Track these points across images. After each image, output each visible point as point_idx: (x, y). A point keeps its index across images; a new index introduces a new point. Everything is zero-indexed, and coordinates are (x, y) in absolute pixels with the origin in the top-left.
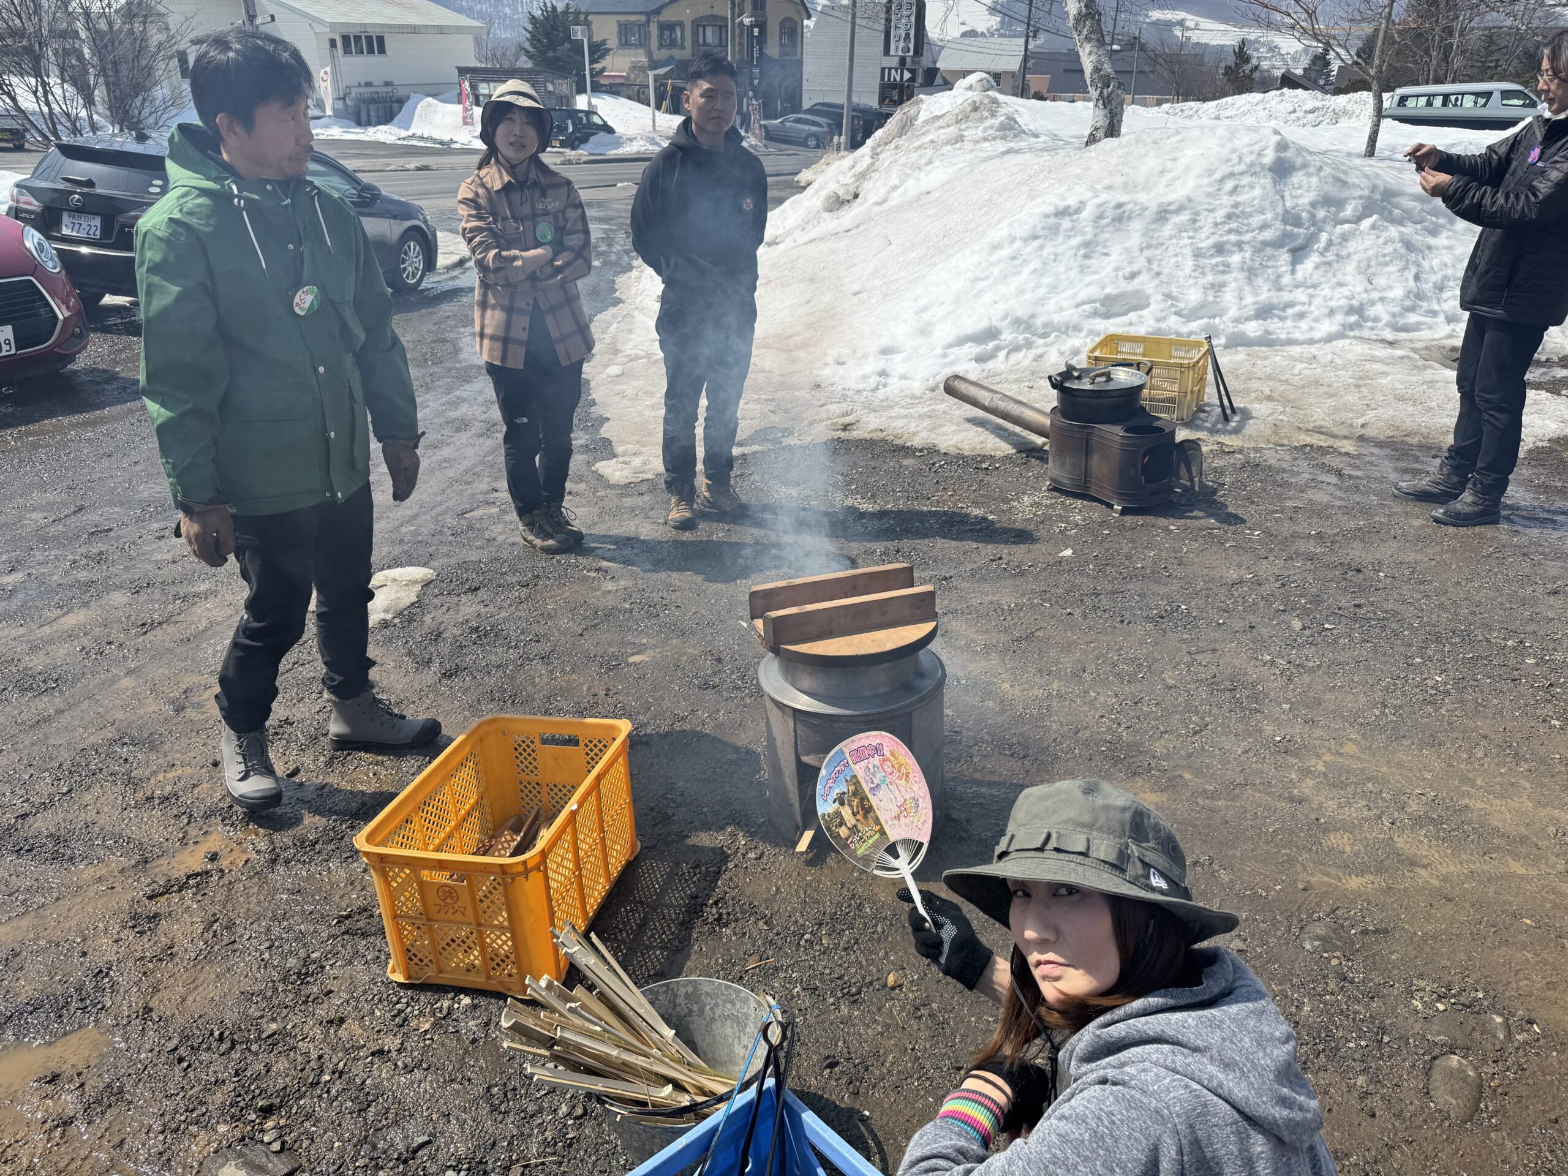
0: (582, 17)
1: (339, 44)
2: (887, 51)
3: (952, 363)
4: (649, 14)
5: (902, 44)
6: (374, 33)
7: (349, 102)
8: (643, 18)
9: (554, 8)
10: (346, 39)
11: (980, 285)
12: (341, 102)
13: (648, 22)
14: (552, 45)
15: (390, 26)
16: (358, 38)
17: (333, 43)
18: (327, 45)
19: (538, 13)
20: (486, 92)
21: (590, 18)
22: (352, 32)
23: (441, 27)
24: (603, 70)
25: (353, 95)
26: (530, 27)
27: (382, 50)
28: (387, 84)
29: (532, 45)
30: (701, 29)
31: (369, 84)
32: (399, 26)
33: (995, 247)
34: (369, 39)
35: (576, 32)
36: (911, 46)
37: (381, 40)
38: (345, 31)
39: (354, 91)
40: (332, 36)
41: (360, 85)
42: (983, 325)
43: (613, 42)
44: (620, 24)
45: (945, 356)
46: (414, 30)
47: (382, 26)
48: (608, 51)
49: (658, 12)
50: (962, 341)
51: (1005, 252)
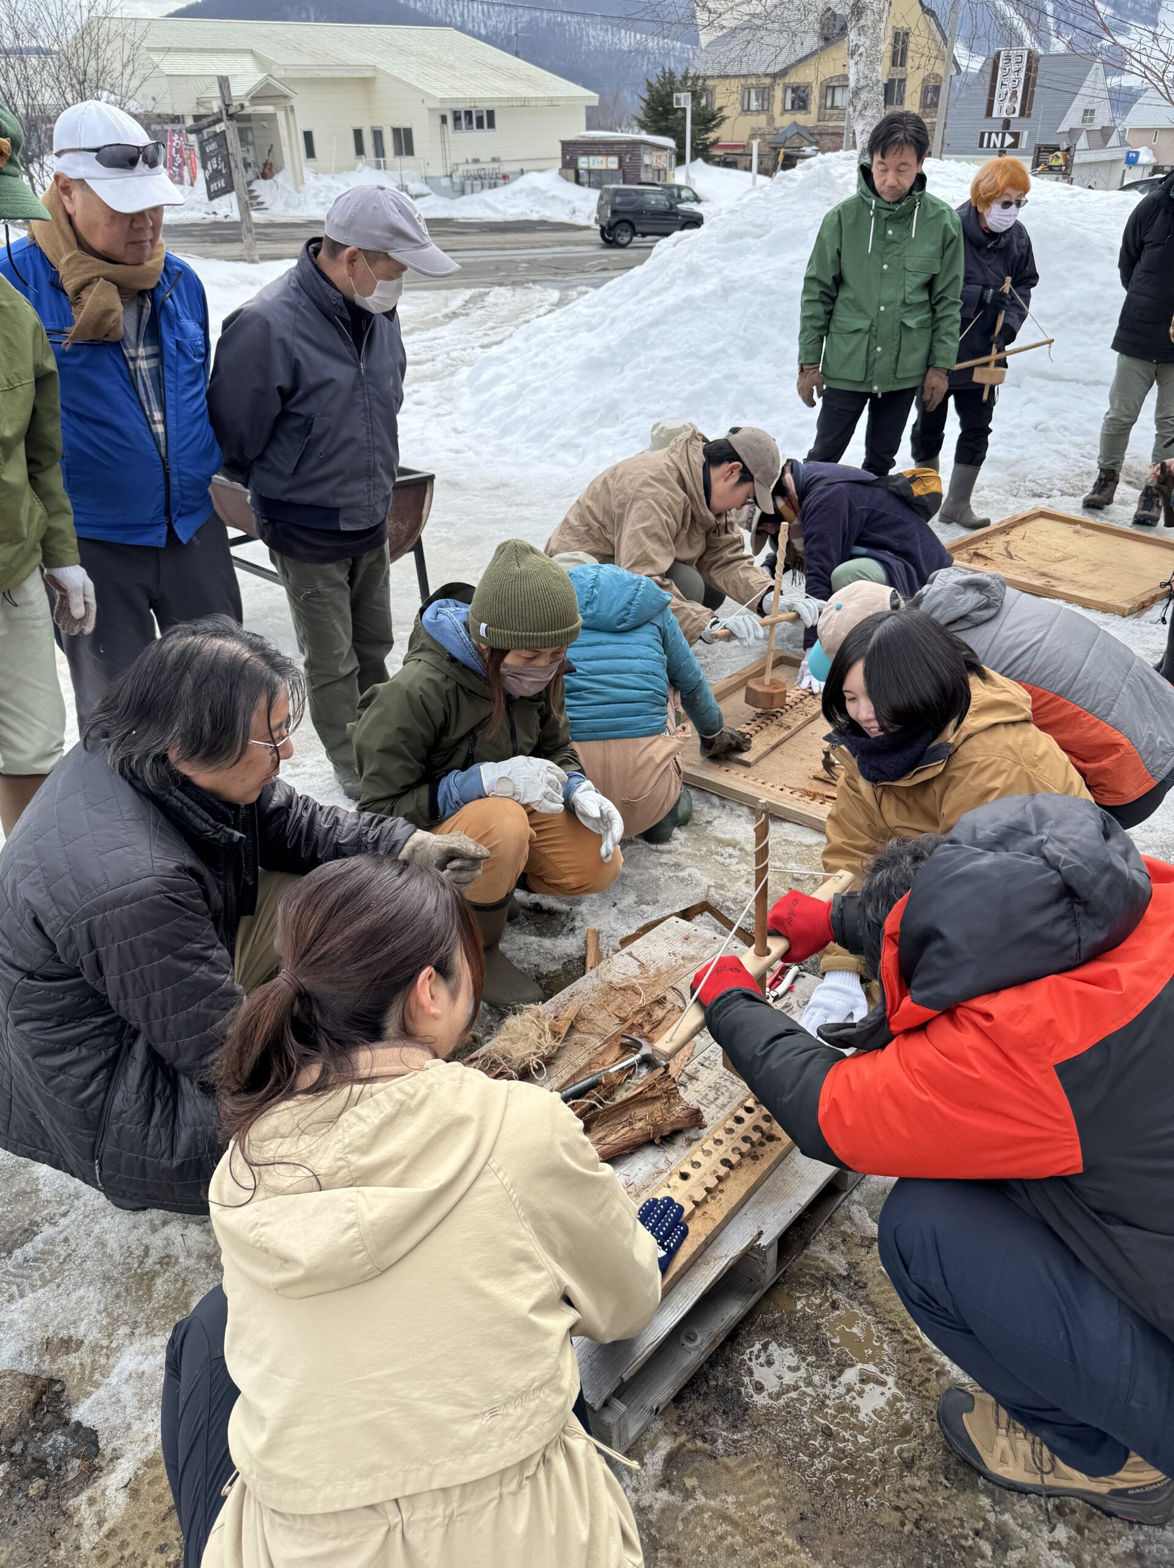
0: (700, 82)
1: (450, 120)
4: (775, 76)
6: (485, 106)
7: (456, 179)
8: (768, 81)
10: (456, 115)
12: (448, 180)
13: (771, 87)
14: (666, 114)
15: (500, 99)
16: (469, 113)
17: (444, 119)
18: (439, 121)
19: (654, 80)
21: (710, 83)
22: (462, 107)
23: (551, 99)
24: (717, 140)
25: (460, 173)
27: (491, 125)
28: (494, 160)
29: (645, 113)
30: (830, 91)
31: (476, 161)
32: (511, 99)
34: (479, 114)
37: (491, 114)
38: (456, 107)
39: (461, 168)
40: (443, 112)
41: (467, 162)
44: (743, 89)
46: (524, 104)
47: (491, 100)
49: (784, 73)
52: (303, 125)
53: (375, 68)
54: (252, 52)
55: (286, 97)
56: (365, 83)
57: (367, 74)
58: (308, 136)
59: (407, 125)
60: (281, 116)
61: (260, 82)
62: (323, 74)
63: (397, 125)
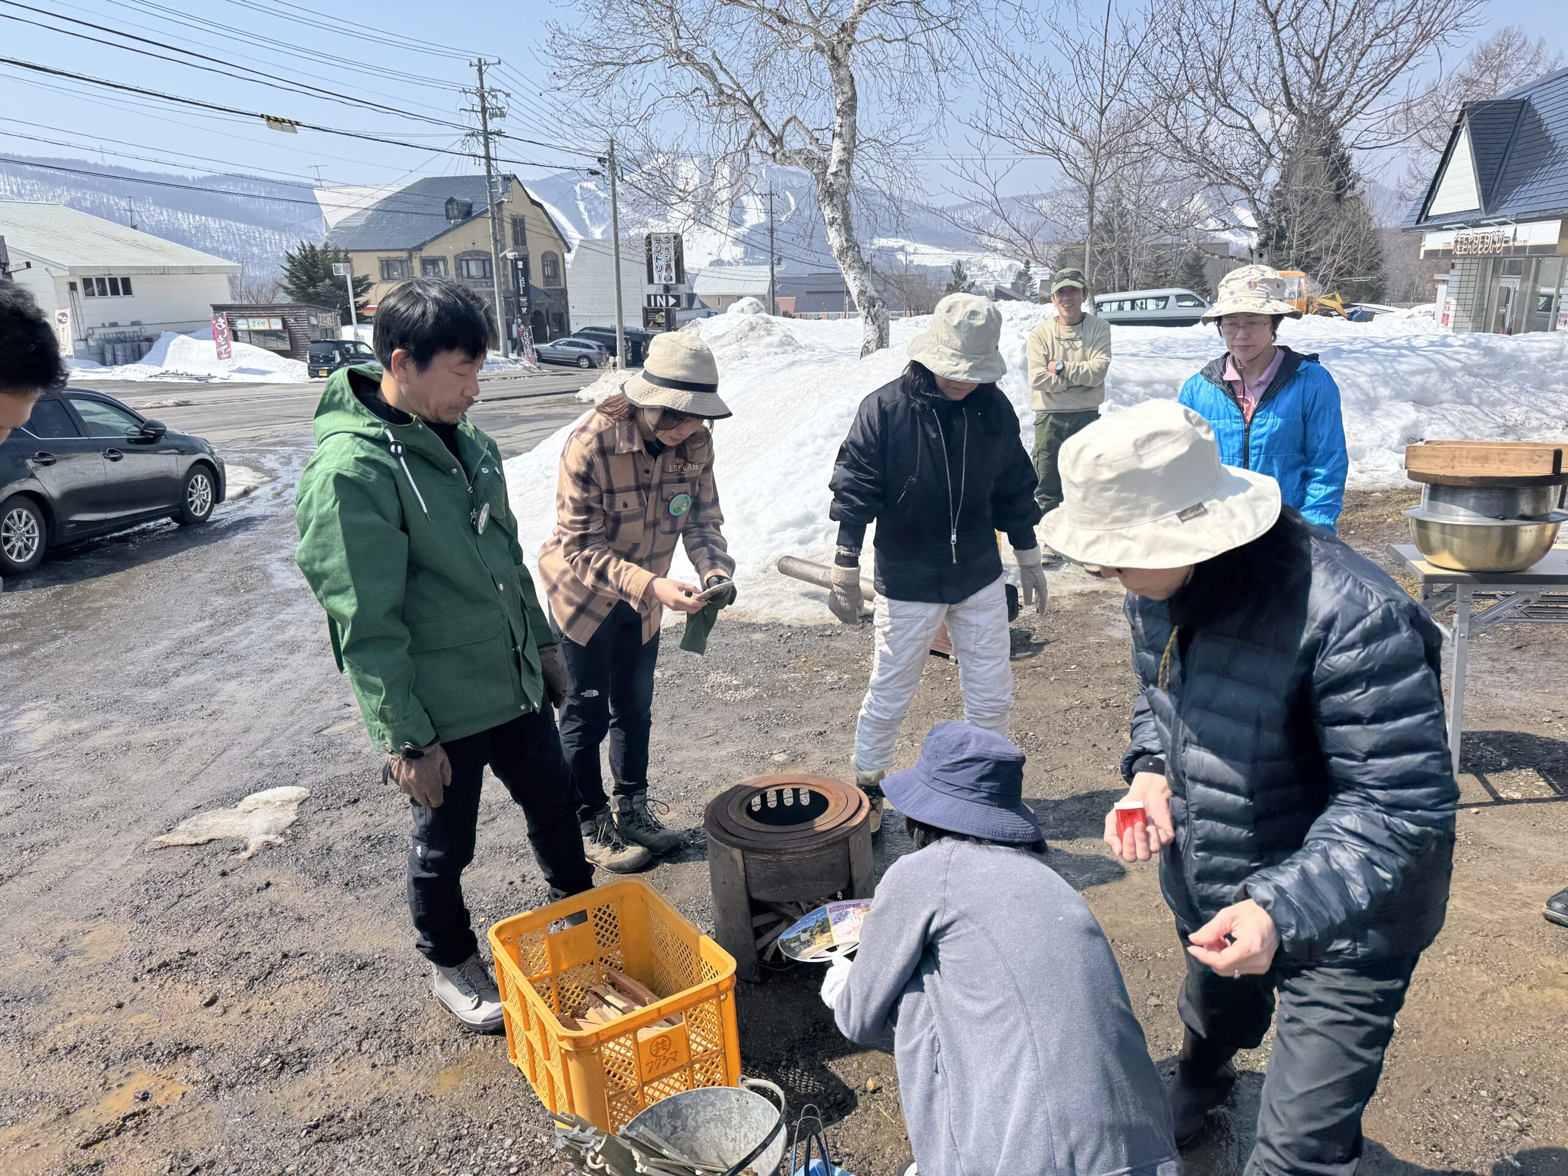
0: (342, 255)
1: (80, 286)
2: (651, 280)
3: (779, 546)
4: (411, 251)
5: (664, 274)
6: (119, 275)
7: (91, 343)
8: (405, 255)
9: (312, 248)
10: (87, 282)
11: (791, 478)
12: (82, 344)
13: (410, 257)
14: (313, 281)
15: (137, 268)
16: (100, 281)
17: (73, 286)
18: (67, 288)
19: (295, 253)
20: (245, 327)
21: (350, 255)
22: (93, 275)
23: (193, 268)
24: (366, 303)
25: (96, 336)
26: (288, 266)
27: (128, 291)
28: (134, 324)
29: (291, 282)
30: (464, 264)
31: (114, 325)
32: (146, 268)
33: (800, 445)
34: (113, 281)
35: (338, 269)
36: (673, 275)
37: (126, 282)
38: (87, 275)
39: (98, 333)
40: (72, 280)
41: (104, 326)
42: (800, 512)
43: (375, 277)
44: (382, 261)
45: (770, 540)
46: (164, 271)
47: (126, 268)
48: (370, 285)
49: (419, 248)
50: (785, 526)
51: (810, 449)
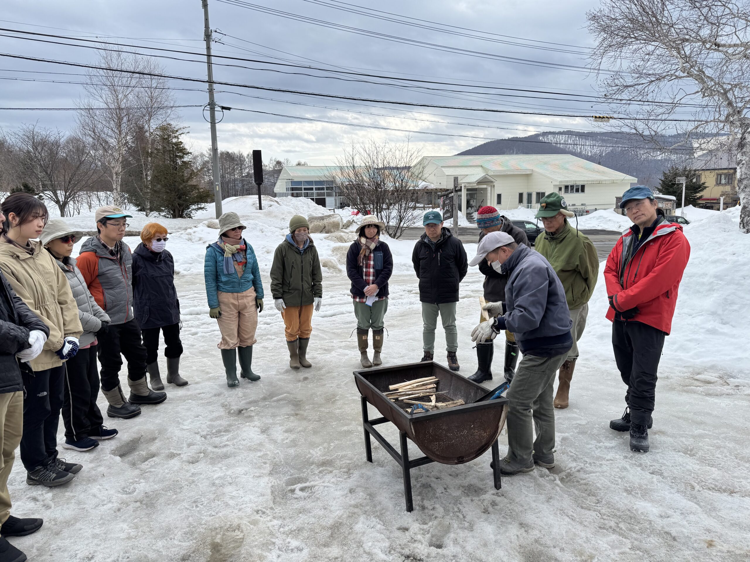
1: (563, 189)
6: (580, 184)
9: (677, 169)
10: (566, 187)
15: (588, 181)
16: (572, 187)
17: (560, 189)
21: (700, 172)
23: (613, 180)
27: (583, 190)
28: (582, 205)
32: (593, 181)
34: (577, 186)
37: (583, 187)
38: (567, 184)
40: (560, 186)
44: (718, 175)
46: (599, 183)
47: (584, 181)
52: (497, 191)
53: (532, 170)
54: (482, 166)
55: (492, 182)
56: (527, 176)
57: (528, 173)
58: (499, 196)
59: (543, 191)
60: (489, 189)
61: (482, 177)
62: (509, 173)
63: (539, 191)
